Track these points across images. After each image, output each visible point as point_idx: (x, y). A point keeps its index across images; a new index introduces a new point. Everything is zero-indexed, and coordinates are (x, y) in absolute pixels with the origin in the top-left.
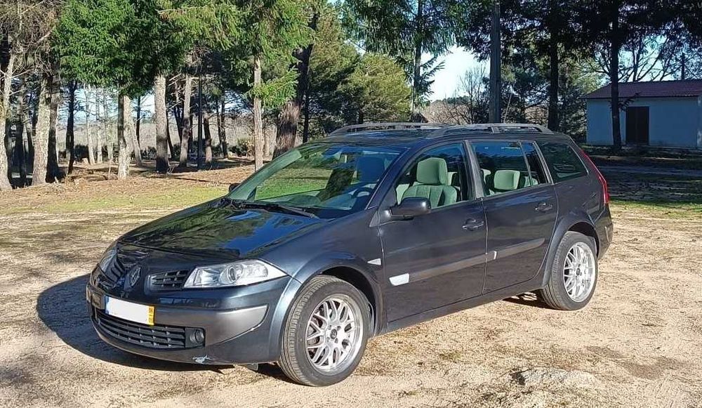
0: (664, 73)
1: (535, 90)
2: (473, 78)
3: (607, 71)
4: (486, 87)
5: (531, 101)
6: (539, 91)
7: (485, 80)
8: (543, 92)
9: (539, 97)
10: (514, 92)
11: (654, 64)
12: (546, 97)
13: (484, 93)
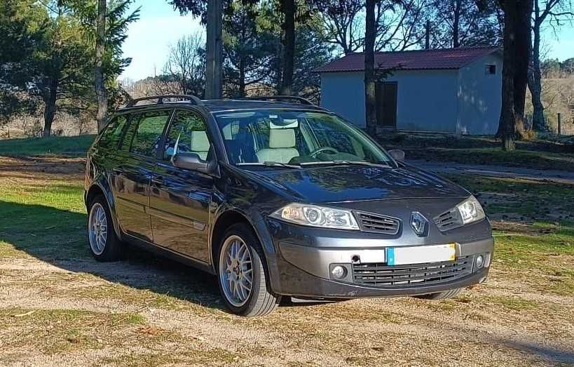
0: (405, 43)
1: (257, 64)
2: (187, 49)
3: (341, 40)
4: (201, 60)
5: (252, 76)
6: (261, 65)
7: (200, 51)
8: (266, 66)
9: (262, 72)
10: (234, 67)
11: (395, 33)
12: (269, 72)
13: (198, 67)
